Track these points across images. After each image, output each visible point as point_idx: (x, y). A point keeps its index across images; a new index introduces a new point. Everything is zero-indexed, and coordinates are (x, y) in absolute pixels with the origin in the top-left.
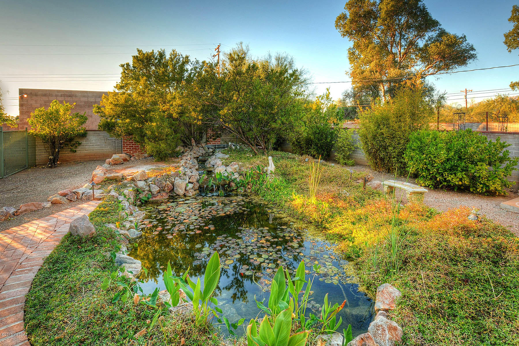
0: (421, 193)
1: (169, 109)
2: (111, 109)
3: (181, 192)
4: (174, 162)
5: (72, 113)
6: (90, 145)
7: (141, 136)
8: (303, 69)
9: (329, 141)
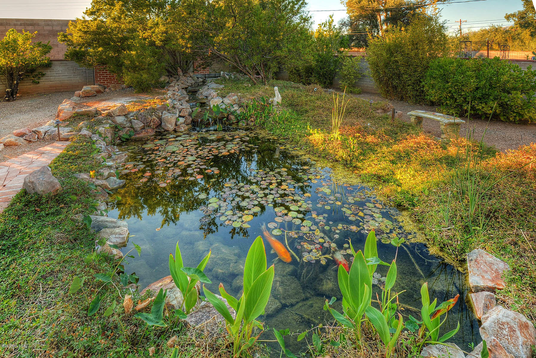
0: (458, 124)
1: (150, 36)
2: (80, 36)
3: (171, 127)
4: (159, 94)
5: (32, 42)
6: (56, 76)
7: (117, 66)
9: (332, 69)
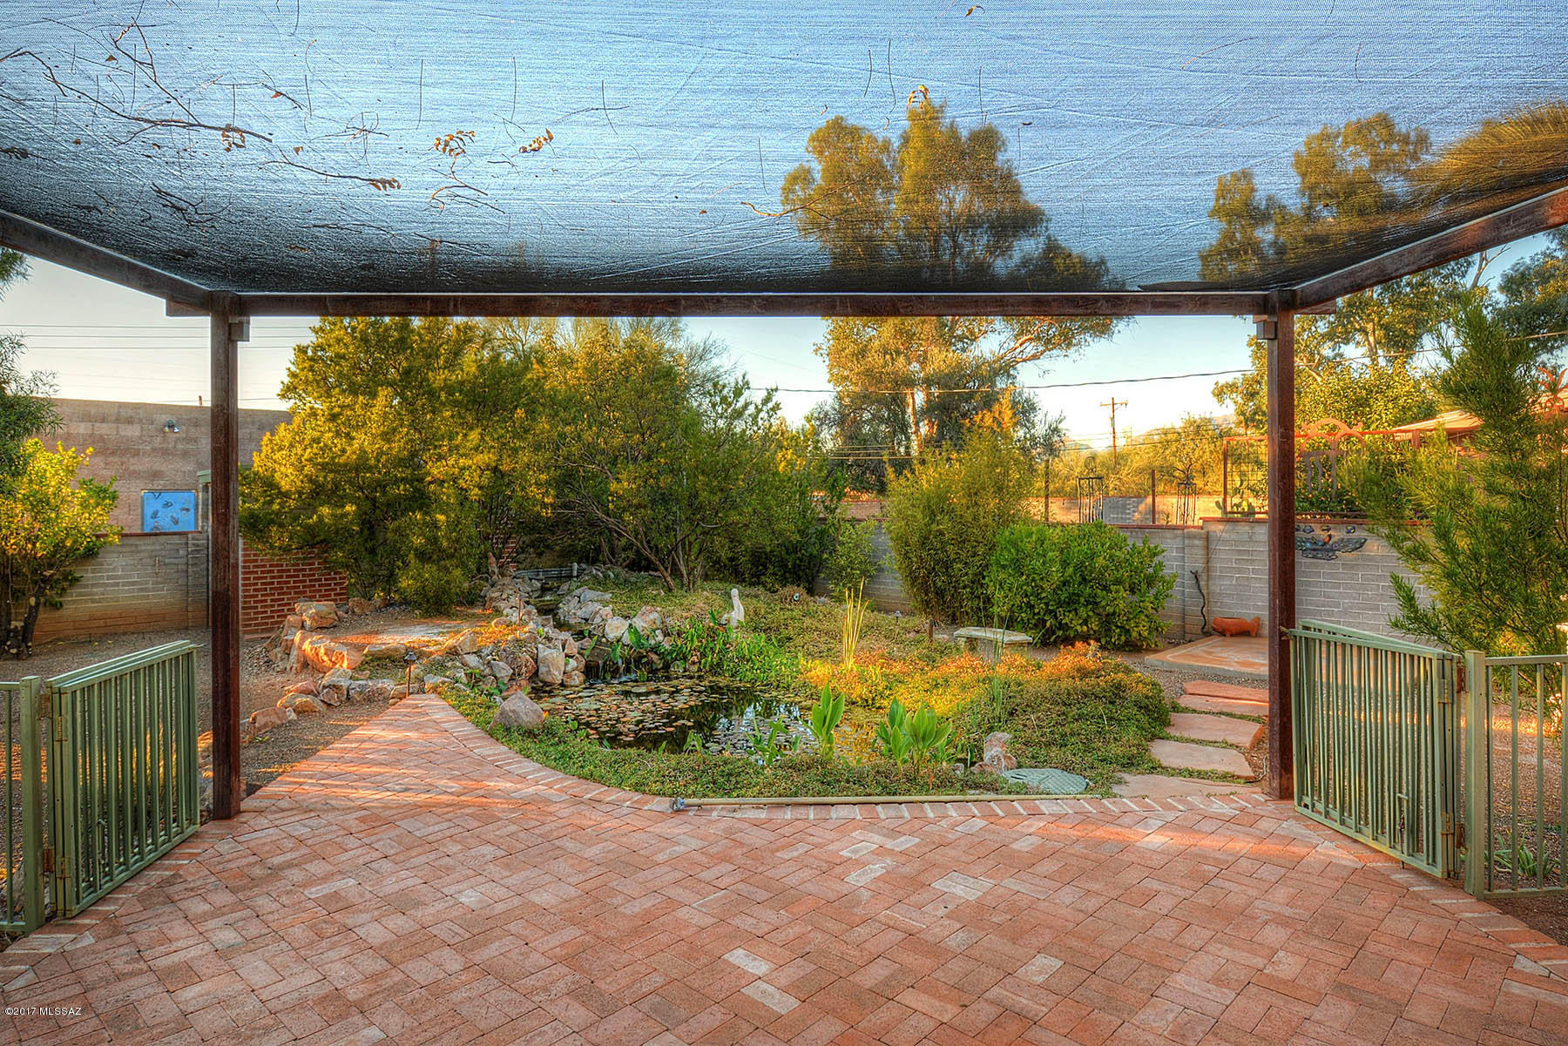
0: (1023, 645)
6: (108, 585)
8: (710, 341)
9: (815, 553)
